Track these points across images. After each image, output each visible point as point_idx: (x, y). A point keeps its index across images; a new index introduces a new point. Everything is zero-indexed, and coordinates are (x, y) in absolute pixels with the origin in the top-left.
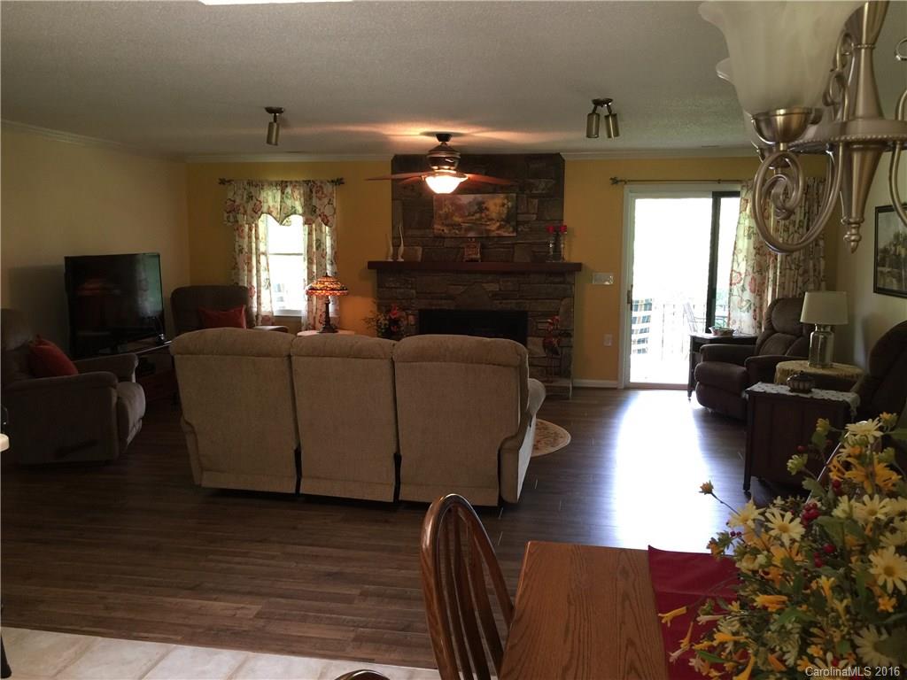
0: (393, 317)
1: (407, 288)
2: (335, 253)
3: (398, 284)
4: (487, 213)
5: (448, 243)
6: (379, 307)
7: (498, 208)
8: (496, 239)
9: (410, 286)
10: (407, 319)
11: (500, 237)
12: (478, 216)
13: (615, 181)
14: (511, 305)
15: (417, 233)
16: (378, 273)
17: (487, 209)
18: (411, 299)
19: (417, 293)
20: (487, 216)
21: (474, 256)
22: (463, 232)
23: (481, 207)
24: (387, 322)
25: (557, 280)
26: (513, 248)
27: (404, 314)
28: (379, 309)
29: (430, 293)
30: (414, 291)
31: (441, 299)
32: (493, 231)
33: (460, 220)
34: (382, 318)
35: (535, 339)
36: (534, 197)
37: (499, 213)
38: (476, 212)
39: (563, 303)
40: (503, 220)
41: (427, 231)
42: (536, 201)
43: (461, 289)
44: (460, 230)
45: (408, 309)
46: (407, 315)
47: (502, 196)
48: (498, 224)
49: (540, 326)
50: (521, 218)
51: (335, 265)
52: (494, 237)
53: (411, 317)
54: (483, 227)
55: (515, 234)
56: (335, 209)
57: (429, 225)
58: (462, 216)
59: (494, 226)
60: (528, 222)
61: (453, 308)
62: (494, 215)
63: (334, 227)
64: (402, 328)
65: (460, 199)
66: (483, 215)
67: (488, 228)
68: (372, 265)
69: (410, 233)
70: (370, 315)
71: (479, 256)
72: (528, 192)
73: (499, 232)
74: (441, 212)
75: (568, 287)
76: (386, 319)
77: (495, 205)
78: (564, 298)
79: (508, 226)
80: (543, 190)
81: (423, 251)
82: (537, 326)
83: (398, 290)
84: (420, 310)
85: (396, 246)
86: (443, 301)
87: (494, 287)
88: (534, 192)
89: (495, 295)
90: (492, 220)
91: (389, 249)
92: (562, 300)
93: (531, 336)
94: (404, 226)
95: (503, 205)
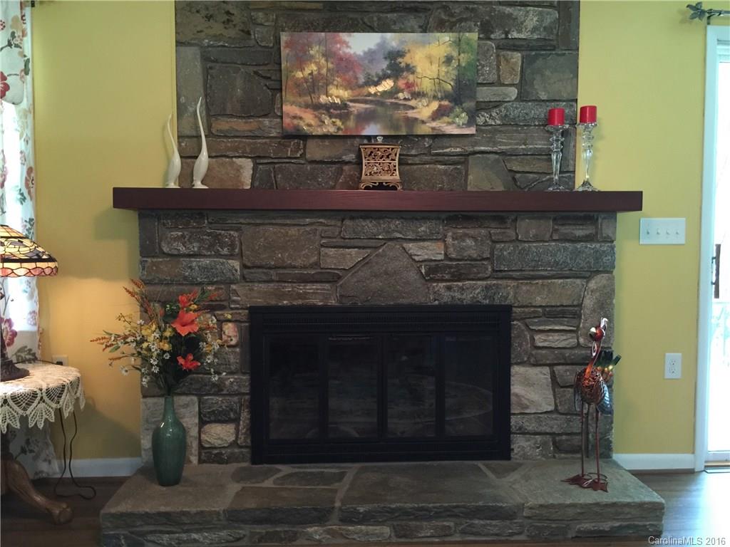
0: (184, 332)
1: (219, 255)
2: (30, 170)
3: (195, 247)
4: (411, 78)
5: (315, 151)
6: (145, 303)
7: (435, 67)
8: (427, 143)
9: (225, 251)
10: (220, 333)
11: (438, 137)
12: (387, 85)
13: (698, 12)
14: (472, 292)
15: (240, 125)
16: (141, 217)
17: (410, 69)
18: (232, 282)
19: (244, 266)
20: (409, 86)
21: (386, 178)
22: (351, 123)
23: (396, 66)
24: (167, 347)
25: (579, 232)
26: (465, 163)
27: (212, 321)
28: (145, 310)
29: (276, 267)
30: (236, 264)
31: (306, 281)
32: (423, 122)
33: (345, 94)
34: (151, 334)
35: (533, 372)
36: (515, 46)
37: (438, 81)
38: (385, 77)
39: (592, 284)
40: (447, 96)
41: (266, 122)
42: (517, 57)
43: (354, 255)
44: (344, 117)
45: (223, 308)
46: (221, 322)
47: (446, 37)
48: (435, 105)
49: (540, 340)
50: (484, 94)
51: (29, 203)
52: (423, 136)
53: (230, 330)
54: (401, 113)
55: (472, 130)
56: (27, 63)
57: (270, 108)
58: (349, 85)
59: (424, 110)
60: (497, 104)
61: (333, 302)
62: (426, 85)
63: (25, 104)
64: (210, 359)
65: (346, 44)
66: (401, 83)
67: (411, 114)
68: (123, 198)
69: (223, 125)
70: (121, 328)
71: (397, 176)
72: (497, 35)
73: (434, 124)
74: (299, 75)
75: (605, 247)
76: (162, 338)
77: (430, 59)
78: (598, 272)
79: (458, 110)
80: (535, 29)
81: (254, 169)
82: (533, 339)
83: (195, 262)
84: (254, 311)
85: (189, 157)
86: (310, 288)
87: (431, 251)
88: (515, 35)
89: (434, 271)
90: (418, 95)
91: (169, 160)
92: (588, 279)
93: (521, 363)
94: (208, 107)
95: (448, 60)
